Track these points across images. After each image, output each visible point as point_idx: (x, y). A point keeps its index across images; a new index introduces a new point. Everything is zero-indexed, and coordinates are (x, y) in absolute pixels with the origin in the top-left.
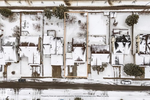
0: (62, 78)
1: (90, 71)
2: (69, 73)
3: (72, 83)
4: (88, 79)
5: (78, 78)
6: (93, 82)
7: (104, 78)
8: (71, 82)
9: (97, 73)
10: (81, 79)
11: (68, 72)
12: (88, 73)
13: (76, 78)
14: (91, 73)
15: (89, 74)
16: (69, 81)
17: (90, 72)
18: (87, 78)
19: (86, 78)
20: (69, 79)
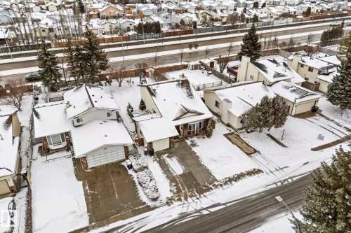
0: (149, 209)
2: (172, 179)
3: (213, 210)
4: (264, 170)
5: (226, 183)
6: (295, 174)
7: (314, 150)
8: (206, 209)
11: (168, 177)
12: (248, 154)
13: (216, 186)
14: (256, 151)
15: (258, 157)
16: (191, 209)
17: (251, 149)
18: (259, 171)
20: (186, 199)
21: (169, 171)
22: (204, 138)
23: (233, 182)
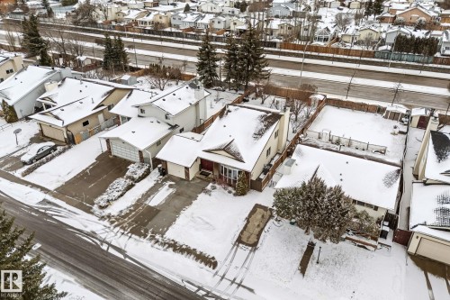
1: (259, 236)
2: (139, 204)
4: (221, 269)
5: (170, 246)
8: (110, 245)
9: (297, 265)
10: (178, 256)
11: (138, 200)
12: (239, 241)
13: (152, 239)
14: (254, 246)
15: (243, 251)
16: (103, 236)
17: (253, 240)
18: (214, 265)
19: (211, 262)
20: (115, 227)
21: (149, 196)
22: (230, 192)
23: (171, 249)
